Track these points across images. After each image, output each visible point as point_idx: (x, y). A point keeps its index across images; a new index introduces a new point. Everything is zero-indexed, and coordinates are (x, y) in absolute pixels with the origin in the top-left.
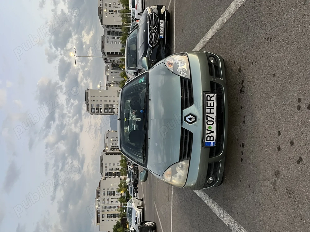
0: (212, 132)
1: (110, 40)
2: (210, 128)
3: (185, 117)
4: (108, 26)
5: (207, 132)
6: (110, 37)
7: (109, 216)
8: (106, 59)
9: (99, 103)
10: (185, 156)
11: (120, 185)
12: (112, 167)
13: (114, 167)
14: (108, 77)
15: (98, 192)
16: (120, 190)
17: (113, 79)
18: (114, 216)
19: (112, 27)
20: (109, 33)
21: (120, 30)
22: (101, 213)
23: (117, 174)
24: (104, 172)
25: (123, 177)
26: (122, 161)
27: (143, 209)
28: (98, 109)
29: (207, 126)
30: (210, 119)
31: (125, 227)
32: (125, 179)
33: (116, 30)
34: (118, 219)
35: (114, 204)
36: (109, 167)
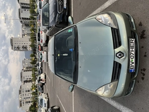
0: (133, 63)
1: (23, 11)
2: (132, 60)
3: (116, 54)
4: (22, 4)
5: (131, 63)
6: (23, 9)
7: (27, 102)
8: (21, 22)
9: (18, 44)
10: (115, 78)
11: (32, 87)
12: (28, 77)
13: (28, 78)
14: (23, 31)
15: (20, 91)
16: (32, 89)
17: (26, 32)
18: (29, 102)
19: (24, 4)
20: (23, 7)
21: (29, 6)
22: (22, 101)
23: (30, 81)
24: (23, 80)
25: (34, 82)
26: (33, 74)
27: (49, 99)
28: (18, 48)
29: (131, 59)
30: (132, 55)
31: (35, 107)
32: (35, 83)
33: (27, 6)
34: (32, 103)
35: (29, 96)
36: (25, 78)
